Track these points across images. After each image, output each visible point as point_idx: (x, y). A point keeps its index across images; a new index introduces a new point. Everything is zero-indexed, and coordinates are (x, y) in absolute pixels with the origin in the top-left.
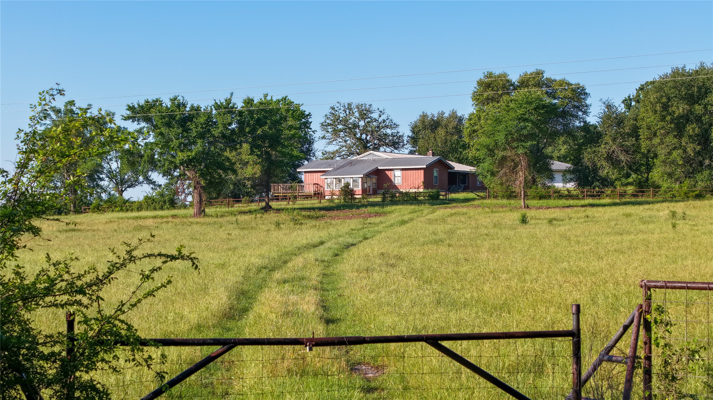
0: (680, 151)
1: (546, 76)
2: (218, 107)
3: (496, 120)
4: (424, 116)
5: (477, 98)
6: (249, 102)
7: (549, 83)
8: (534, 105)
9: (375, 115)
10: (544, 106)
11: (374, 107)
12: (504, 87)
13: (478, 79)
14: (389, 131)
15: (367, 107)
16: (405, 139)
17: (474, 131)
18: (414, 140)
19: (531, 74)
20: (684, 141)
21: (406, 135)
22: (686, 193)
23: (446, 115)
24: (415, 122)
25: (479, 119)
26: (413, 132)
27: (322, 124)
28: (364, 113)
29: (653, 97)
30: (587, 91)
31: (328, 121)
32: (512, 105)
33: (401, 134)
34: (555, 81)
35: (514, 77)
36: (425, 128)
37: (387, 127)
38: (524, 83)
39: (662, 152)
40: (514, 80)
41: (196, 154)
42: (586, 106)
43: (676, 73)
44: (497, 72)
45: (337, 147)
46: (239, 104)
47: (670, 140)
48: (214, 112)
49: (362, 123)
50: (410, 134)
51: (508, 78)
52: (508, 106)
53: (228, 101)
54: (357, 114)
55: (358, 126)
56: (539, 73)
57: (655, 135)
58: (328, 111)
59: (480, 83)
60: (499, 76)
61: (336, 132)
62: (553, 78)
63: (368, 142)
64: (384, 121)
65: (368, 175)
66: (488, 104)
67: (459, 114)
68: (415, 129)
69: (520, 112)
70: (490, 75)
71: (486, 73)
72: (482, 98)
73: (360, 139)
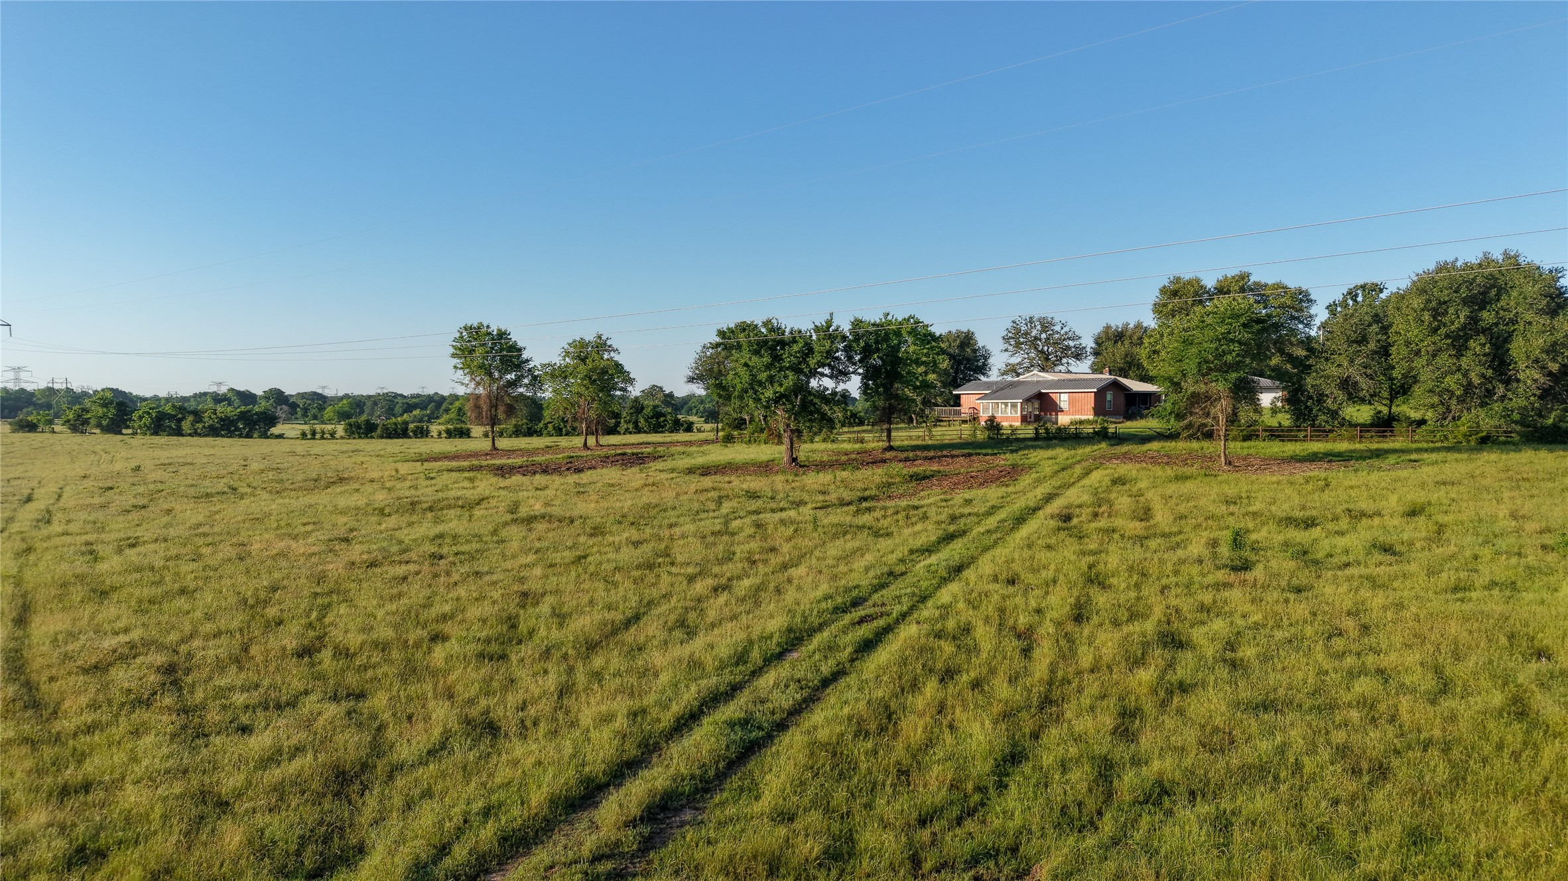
0: (1458, 376)
1: (1253, 279)
2: (817, 329)
3: (1184, 342)
4: (1108, 327)
5: (1158, 309)
6: (857, 323)
7: (1258, 288)
8: (1243, 320)
9: (1057, 328)
10: (1259, 321)
11: (1056, 320)
12: (1196, 294)
13: (1161, 286)
14: (1071, 343)
15: (1049, 319)
16: (1088, 350)
17: (1155, 352)
18: (1096, 353)
19: (1233, 277)
20: (1464, 362)
21: (1089, 346)
22: (1465, 435)
23: (1131, 326)
24: (1099, 334)
25: (1162, 336)
26: (1097, 343)
27: (1004, 338)
28: (1046, 325)
29: (1417, 302)
30: (1312, 297)
31: (1010, 335)
32: (1209, 320)
33: (1084, 345)
34: (1266, 285)
35: (1210, 282)
36: (1108, 339)
37: (1069, 339)
38: (1221, 290)
39: (1427, 376)
40: (1209, 286)
41: (786, 390)
42: (1310, 317)
43: (1442, 268)
44: (1187, 276)
45: (1019, 360)
46: (846, 328)
47: (1444, 360)
48: (814, 337)
49: (1044, 336)
50: (1094, 345)
51: (1202, 283)
52: (1203, 322)
53: (829, 323)
54: (1039, 327)
55: (1040, 340)
56: (1244, 277)
57: (1418, 353)
58: (1009, 325)
59: (1163, 291)
60: (1190, 282)
61: (1018, 345)
62: (1263, 282)
63: (1049, 354)
64: (1066, 333)
65: (1028, 400)
66: (1173, 316)
67: (1145, 325)
68: (1099, 342)
69: (1222, 330)
70: (1177, 280)
71: (1172, 278)
72: (1165, 310)
73: (1042, 352)
